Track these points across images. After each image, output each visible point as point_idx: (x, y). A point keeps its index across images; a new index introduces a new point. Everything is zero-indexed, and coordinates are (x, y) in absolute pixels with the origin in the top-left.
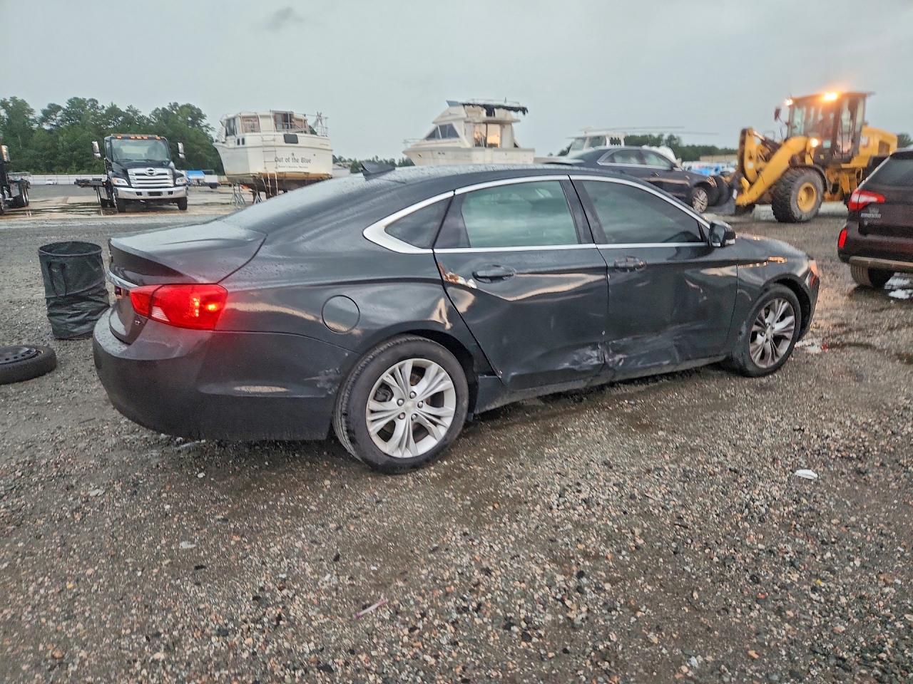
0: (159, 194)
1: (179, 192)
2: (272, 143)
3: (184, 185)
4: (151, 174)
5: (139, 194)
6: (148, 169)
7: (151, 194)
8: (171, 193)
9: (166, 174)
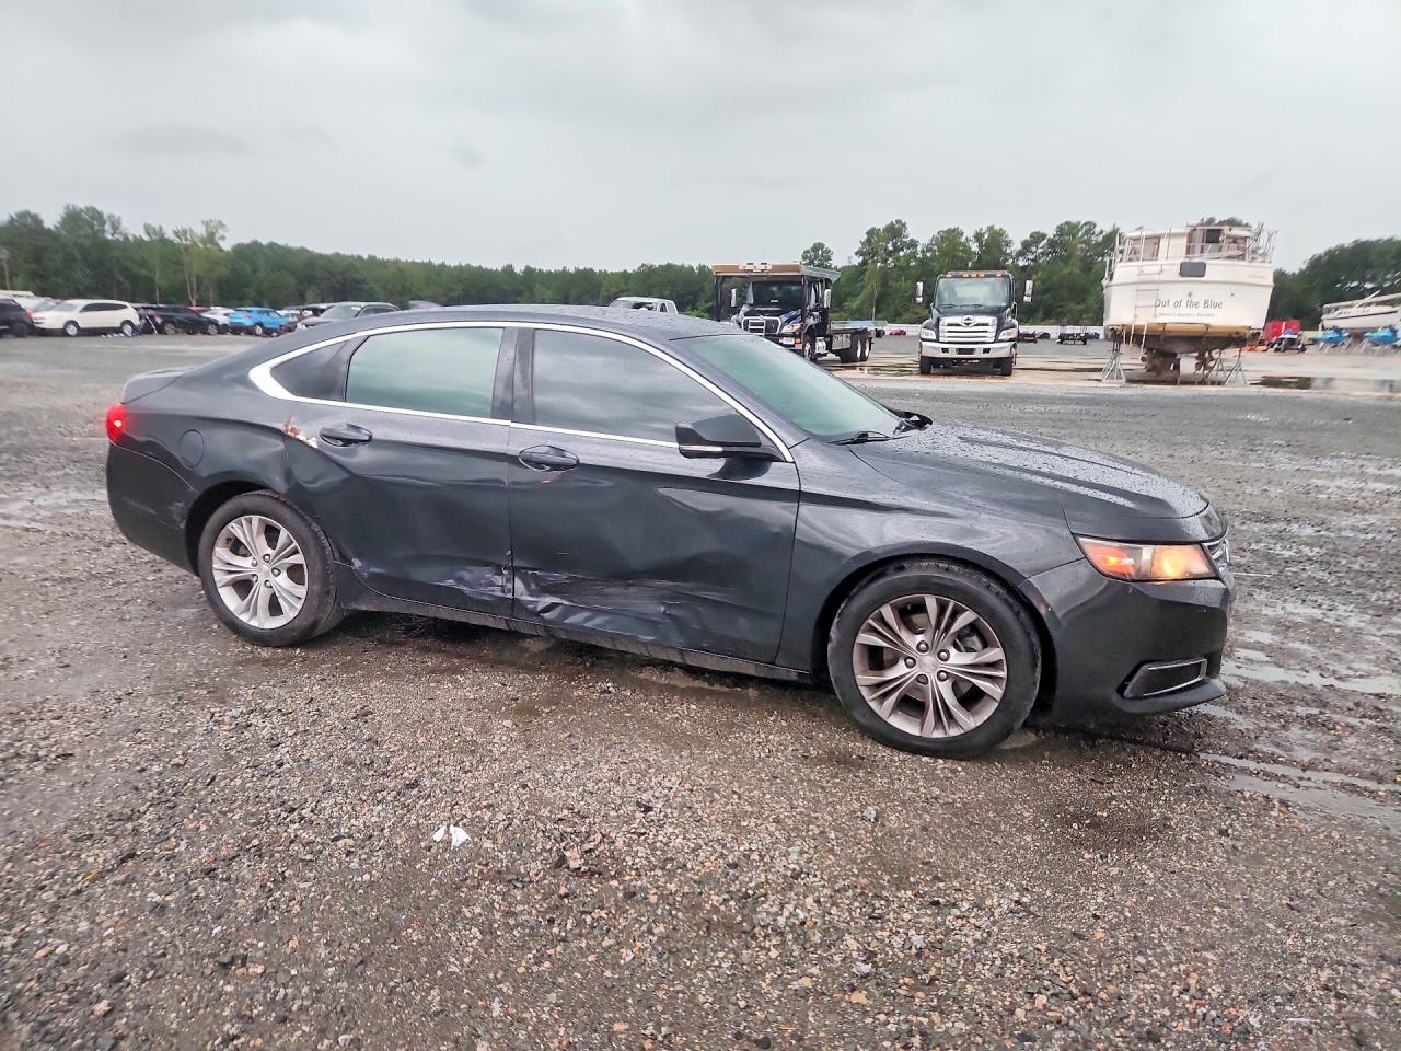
0: (971, 351)
1: (1001, 350)
2: (1156, 278)
3: (1010, 340)
4: (968, 324)
5: (945, 350)
6: (966, 317)
7: (960, 351)
8: (987, 351)
9: (987, 325)
